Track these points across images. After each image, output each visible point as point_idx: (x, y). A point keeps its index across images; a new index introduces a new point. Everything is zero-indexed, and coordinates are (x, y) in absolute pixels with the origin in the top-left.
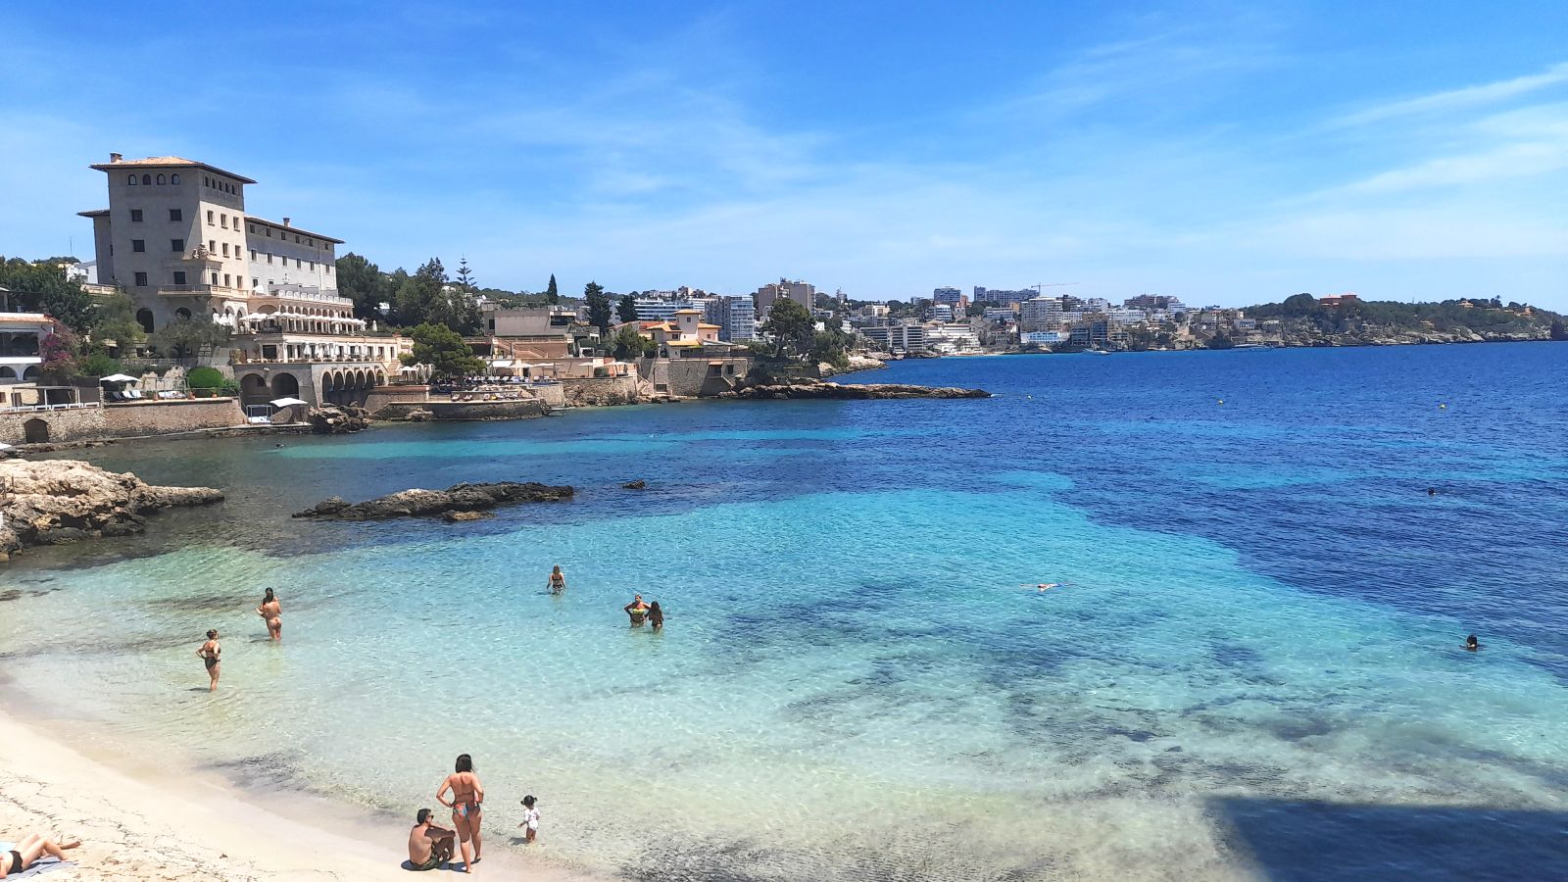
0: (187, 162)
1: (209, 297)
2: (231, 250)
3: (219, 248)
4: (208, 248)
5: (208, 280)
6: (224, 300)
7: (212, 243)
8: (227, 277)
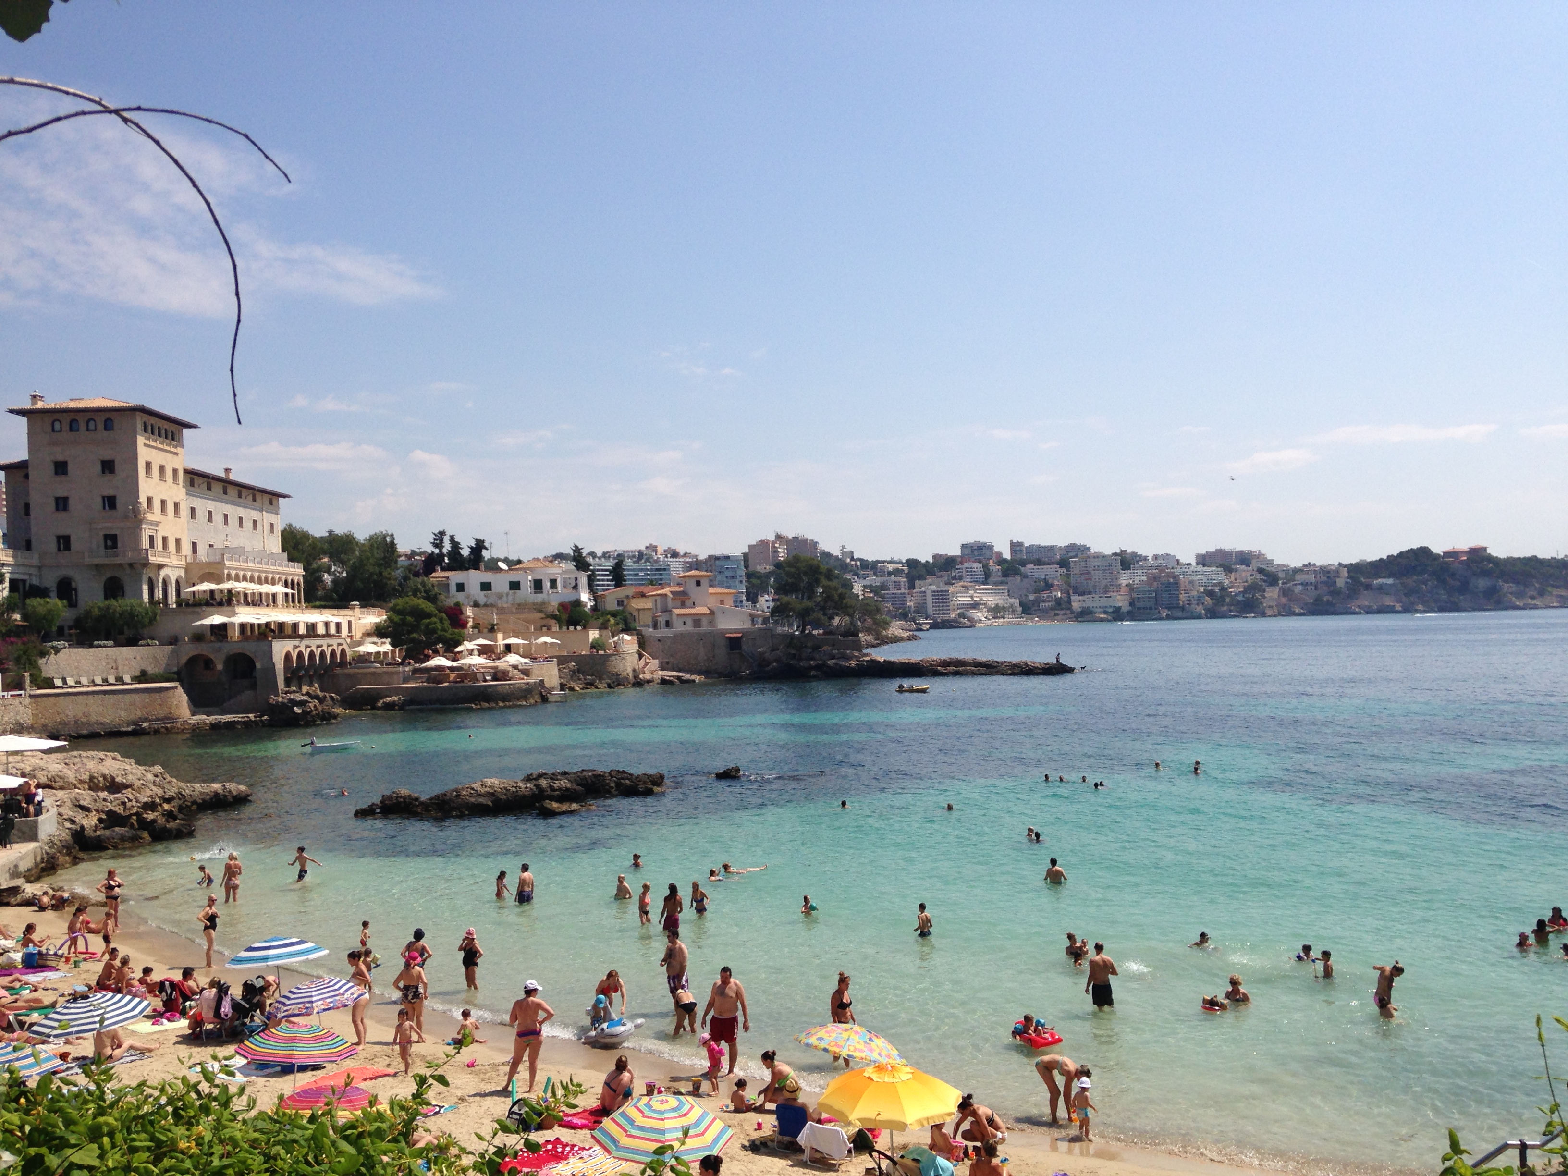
0: (122, 405)
1: (146, 564)
2: (170, 508)
3: (157, 504)
4: (145, 505)
5: (145, 544)
6: (160, 567)
7: (149, 500)
8: (165, 539)
